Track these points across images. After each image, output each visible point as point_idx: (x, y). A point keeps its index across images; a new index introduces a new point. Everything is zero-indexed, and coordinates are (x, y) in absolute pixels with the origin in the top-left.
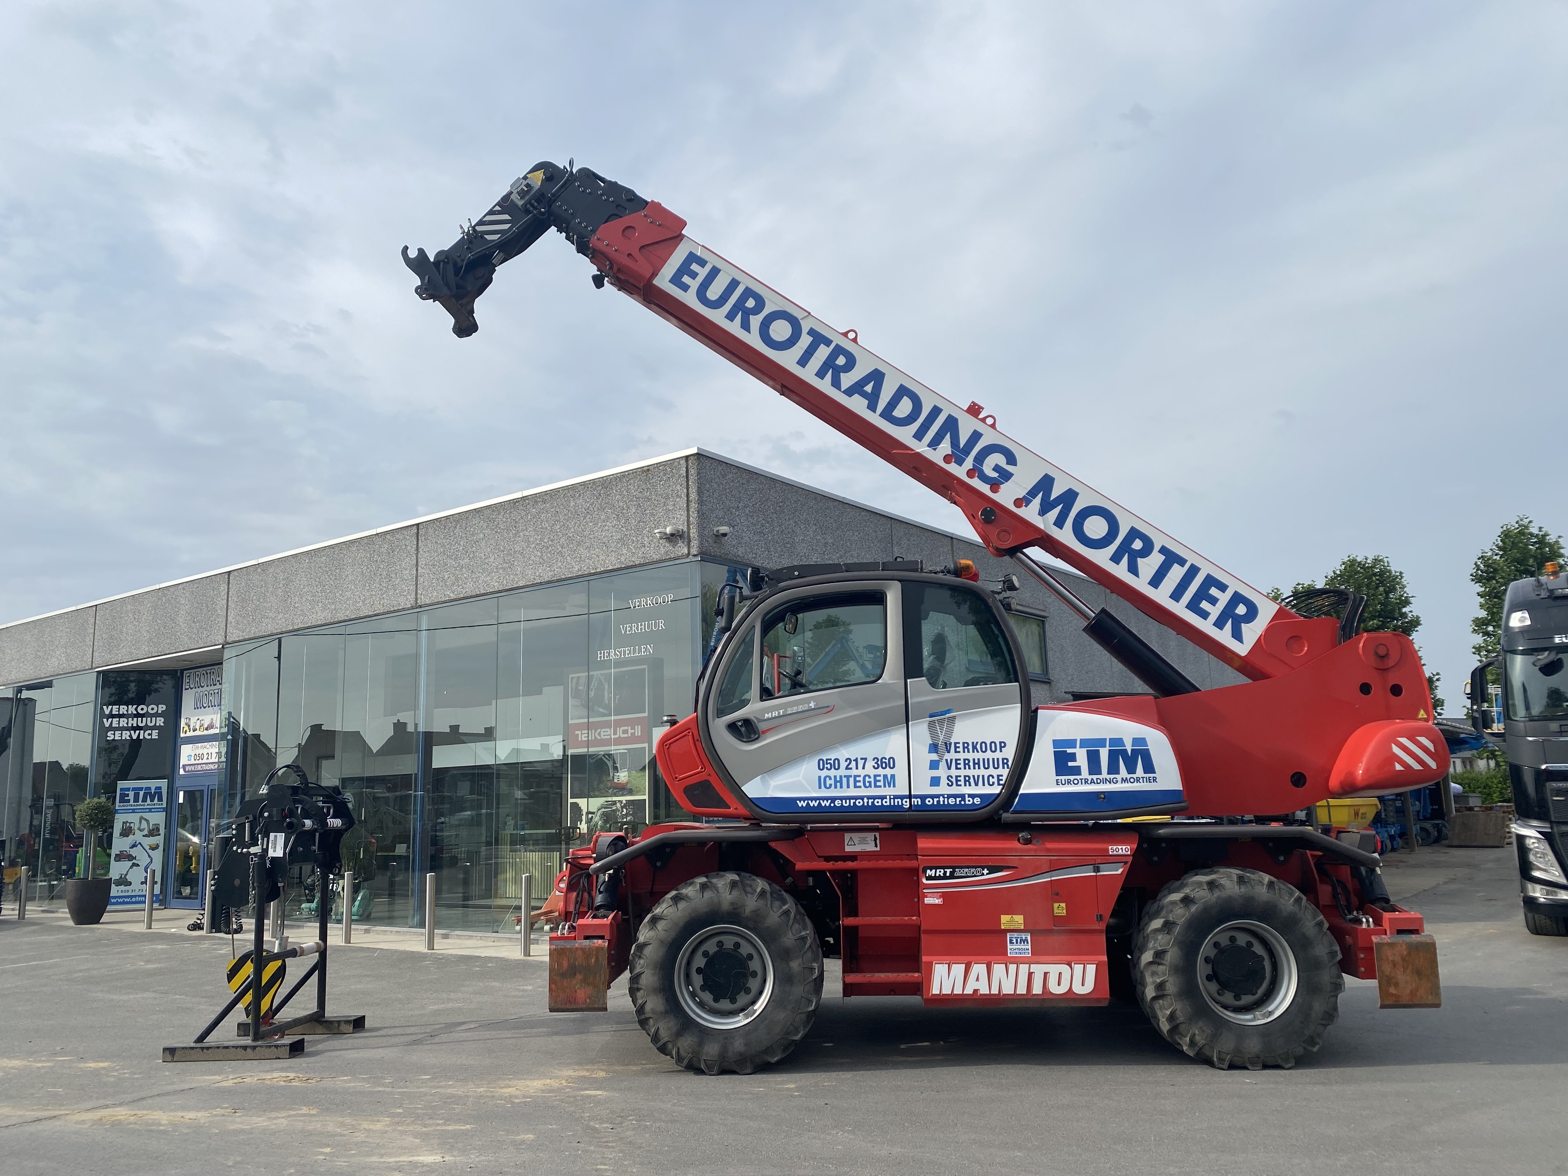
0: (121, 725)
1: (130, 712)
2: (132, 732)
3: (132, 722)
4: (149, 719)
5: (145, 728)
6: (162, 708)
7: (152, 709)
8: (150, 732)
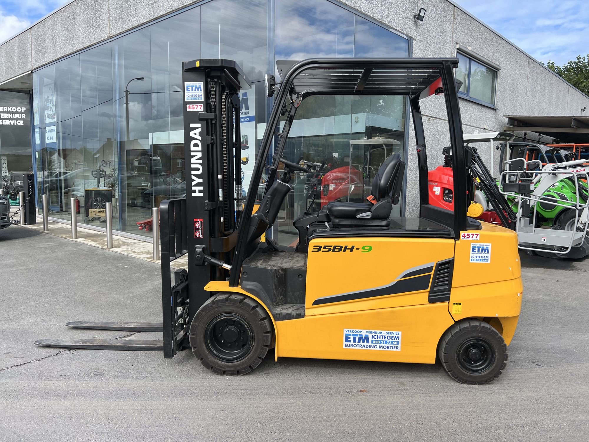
0: (5, 117)
1: (9, 111)
2: (11, 121)
3: (10, 116)
4: (18, 114)
5: (17, 119)
6: (24, 109)
7: (19, 109)
8: (19, 121)
